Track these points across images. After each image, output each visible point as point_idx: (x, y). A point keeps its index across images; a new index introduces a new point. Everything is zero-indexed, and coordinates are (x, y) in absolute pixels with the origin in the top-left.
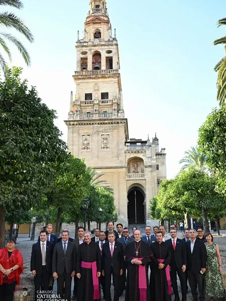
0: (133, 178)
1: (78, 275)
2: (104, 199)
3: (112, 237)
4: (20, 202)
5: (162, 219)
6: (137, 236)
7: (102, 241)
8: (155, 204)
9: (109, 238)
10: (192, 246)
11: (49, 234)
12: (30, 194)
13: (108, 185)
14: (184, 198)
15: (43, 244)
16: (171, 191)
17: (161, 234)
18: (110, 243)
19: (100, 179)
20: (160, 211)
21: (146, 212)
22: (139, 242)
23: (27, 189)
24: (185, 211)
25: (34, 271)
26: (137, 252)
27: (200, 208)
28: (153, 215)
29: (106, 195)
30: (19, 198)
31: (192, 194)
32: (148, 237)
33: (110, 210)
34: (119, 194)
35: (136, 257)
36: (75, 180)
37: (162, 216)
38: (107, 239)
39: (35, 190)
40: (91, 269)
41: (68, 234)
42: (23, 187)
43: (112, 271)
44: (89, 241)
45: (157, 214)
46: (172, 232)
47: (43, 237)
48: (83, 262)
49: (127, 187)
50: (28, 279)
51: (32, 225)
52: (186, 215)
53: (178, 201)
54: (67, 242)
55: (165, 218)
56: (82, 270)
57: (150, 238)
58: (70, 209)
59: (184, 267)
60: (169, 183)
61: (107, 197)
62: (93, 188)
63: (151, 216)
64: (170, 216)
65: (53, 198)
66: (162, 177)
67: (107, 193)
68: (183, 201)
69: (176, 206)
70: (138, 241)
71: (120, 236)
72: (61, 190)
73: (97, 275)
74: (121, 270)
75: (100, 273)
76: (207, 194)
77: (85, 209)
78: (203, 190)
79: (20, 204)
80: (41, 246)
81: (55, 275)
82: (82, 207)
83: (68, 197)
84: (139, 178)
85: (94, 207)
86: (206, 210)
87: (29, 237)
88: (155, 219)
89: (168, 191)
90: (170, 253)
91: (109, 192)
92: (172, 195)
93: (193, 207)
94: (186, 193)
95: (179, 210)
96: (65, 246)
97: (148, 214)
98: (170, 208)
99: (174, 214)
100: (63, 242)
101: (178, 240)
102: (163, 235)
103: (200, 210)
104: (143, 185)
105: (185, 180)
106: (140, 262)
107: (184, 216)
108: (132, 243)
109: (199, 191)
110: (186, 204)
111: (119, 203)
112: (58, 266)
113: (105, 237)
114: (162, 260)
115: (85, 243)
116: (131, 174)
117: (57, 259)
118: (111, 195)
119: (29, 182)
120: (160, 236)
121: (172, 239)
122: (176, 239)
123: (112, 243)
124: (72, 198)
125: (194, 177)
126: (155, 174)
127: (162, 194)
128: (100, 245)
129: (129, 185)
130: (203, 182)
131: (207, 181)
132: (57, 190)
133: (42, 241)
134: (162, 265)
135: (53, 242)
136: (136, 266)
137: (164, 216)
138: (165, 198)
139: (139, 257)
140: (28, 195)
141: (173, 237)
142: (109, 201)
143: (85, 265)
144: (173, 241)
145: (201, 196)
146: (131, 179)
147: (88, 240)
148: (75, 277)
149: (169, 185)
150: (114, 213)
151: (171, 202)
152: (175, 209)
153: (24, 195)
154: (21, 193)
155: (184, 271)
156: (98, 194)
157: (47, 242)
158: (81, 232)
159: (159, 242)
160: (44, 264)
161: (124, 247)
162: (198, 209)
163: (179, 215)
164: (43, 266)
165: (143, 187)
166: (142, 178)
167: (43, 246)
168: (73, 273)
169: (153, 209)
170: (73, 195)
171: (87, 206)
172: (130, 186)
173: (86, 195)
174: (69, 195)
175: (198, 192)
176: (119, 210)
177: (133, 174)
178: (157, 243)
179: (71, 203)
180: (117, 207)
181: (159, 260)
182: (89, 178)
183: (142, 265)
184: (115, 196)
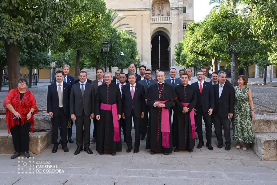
0: (158, 22)
1: (98, 117)
2: (126, 43)
3: (133, 78)
4: (34, 40)
5: (187, 65)
6: (161, 78)
7: (122, 83)
8: (180, 49)
9: (130, 80)
10: (221, 90)
11: (66, 75)
12: (43, 32)
13: (130, 29)
14: (213, 41)
15: (60, 85)
16: (198, 34)
17: (186, 76)
18: (131, 85)
19: (122, 22)
20: (185, 56)
21: (170, 59)
22: (163, 84)
23: (40, 26)
24: (213, 56)
25: (51, 113)
26: (160, 95)
27: (230, 52)
28: (178, 61)
29: (129, 39)
30: (31, 36)
31: (222, 37)
32: (173, 80)
33: (133, 56)
34: (142, 39)
35: (159, 100)
36: (94, 20)
37: (187, 62)
38: (127, 82)
39: (49, 28)
40: (112, 111)
41: (86, 75)
42: (36, 23)
43: (133, 114)
44: (109, 83)
45: (182, 60)
46: (199, 75)
47: (59, 78)
48: (102, 105)
49: (151, 31)
50: (45, 121)
51: (52, 71)
52: (213, 61)
53: (206, 45)
54: (85, 83)
55: (190, 64)
56: (101, 113)
57: (174, 80)
58: (90, 52)
59: (211, 110)
60: (198, 25)
61: (129, 41)
62: (114, 31)
63: (176, 62)
64: (196, 61)
65: (71, 40)
66: (189, 21)
67: (129, 37)
68: (211, 45)
69: (203, 51)
70: (161, 84)
71: (142, 79)
72: (79, 31)
73: (117, 117)
74: (143, 113)
75: (120, 116)
76: (239, 37)
77: (106, 53)
78: (235, 32)
79: (33, 43)
80: (58, 87)
81: (73, 116)
82: (102, 50)
83: (87, 39)
84: (164, 22)
85: (115, 51)
86: (237, 54)
87: (50, 82)
88: (180, 65)
89: (196, 34)
90: (196, 96)
91: (132, 36)
92: (200, 38)
93: (223, 52)
94: (215, 35)
95: (207, 55)
96: (83, 87)
97: (172, 60)
98: (197, 53)
99: (201, 59)
100: (81, 83)
101: (205, 83)
102: (189, 78)
103: (230, 54)
104: (168, 29)
105: (215, 21)
106: (163, 105)
107: (211, 62)
108: (155, 86)
109: (231, 33)
110: (215, 48)
111: (142, 49)
112: (76, 108)
113: (125, 79)
114: (187, 104)
115: (104, 85)
116: (155, 17)
117: (74, 101)
118: (133, 39)
119: (42, 19)
120: (186, 78)
121: (199, 82)
122: (203, 82)
123: (132, 84)
124: (91, 40)
125: (226, 17)
126: (181, 17)
127: (189, 38)
128: (120, 87)
129: (153, 29)
130: (236, 23)
131: (241, 22)
132: (75, 31)
133: (59, 82)
134: (186, 109)
135: (70, 84)
136: (159, 109)
137: (189, 62)
138: (191, 43)
139: (162, 100)
140: (42, 33)
141: (200, 80)
142: (132, 45)
143: (105, 107)
144: (199, 85)
145: (232, 39)
146: (155, 22)
147: (108, 81)
148: (95, 119)
149: (197, 28)
150: (137, 58)
151: (198, 46)
152: (202, 54)
153: (37, 33)
154: (33, 31)
155: (210, 115)
156: (119, 37)
157: (64, 83)
158: (100, 73)
159: (184, 84)
160: (61, 105)
161: (146, 90)
162: (228, 53)
163: (206, 60)
164: (60, 108)
165: (168, 31)
166: (168, 22)
167: (60, 88)
168: (93, 115)
169: (178, 54)
170: (92, 36)
171: (107, 49)
172: (155, 30)
173: (106, 37)
174: (88, 37)
175: (229, 35)
176: (142, 56)
177: (157, 17)
178: (182, 86)
179: (91, 45)
180: (139, 52)
181: (183, 103)
182: (109, 18)
183: (165, 108)
184: (138, 41)
